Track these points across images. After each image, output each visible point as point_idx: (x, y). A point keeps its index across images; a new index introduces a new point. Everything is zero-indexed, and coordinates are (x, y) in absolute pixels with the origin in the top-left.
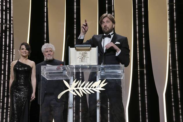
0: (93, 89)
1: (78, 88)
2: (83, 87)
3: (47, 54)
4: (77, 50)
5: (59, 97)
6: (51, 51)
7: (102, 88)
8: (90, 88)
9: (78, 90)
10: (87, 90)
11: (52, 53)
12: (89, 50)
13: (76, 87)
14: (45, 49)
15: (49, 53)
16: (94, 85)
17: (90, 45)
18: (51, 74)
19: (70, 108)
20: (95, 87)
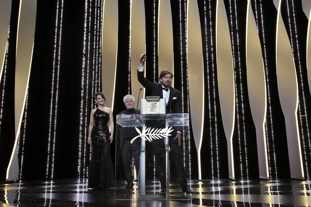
0: (161, 135)
1: (148, 134)
2: (152, 133)
3: (127, 104)
4: (148, 101)
5: (132, 142)
6: (131, 101)
7: (169, 134)
8: (159, 134)
9: (148, 136)
10: (156, 136)
11: (131, 103)
12: (158, 101)
13: (146, 133)
14: (126, 99)
15: (129, 103)
16: (161, 132)
17: (159, 97)
18: (128, 122)
19: (143, 151)
20: (163, 134)
